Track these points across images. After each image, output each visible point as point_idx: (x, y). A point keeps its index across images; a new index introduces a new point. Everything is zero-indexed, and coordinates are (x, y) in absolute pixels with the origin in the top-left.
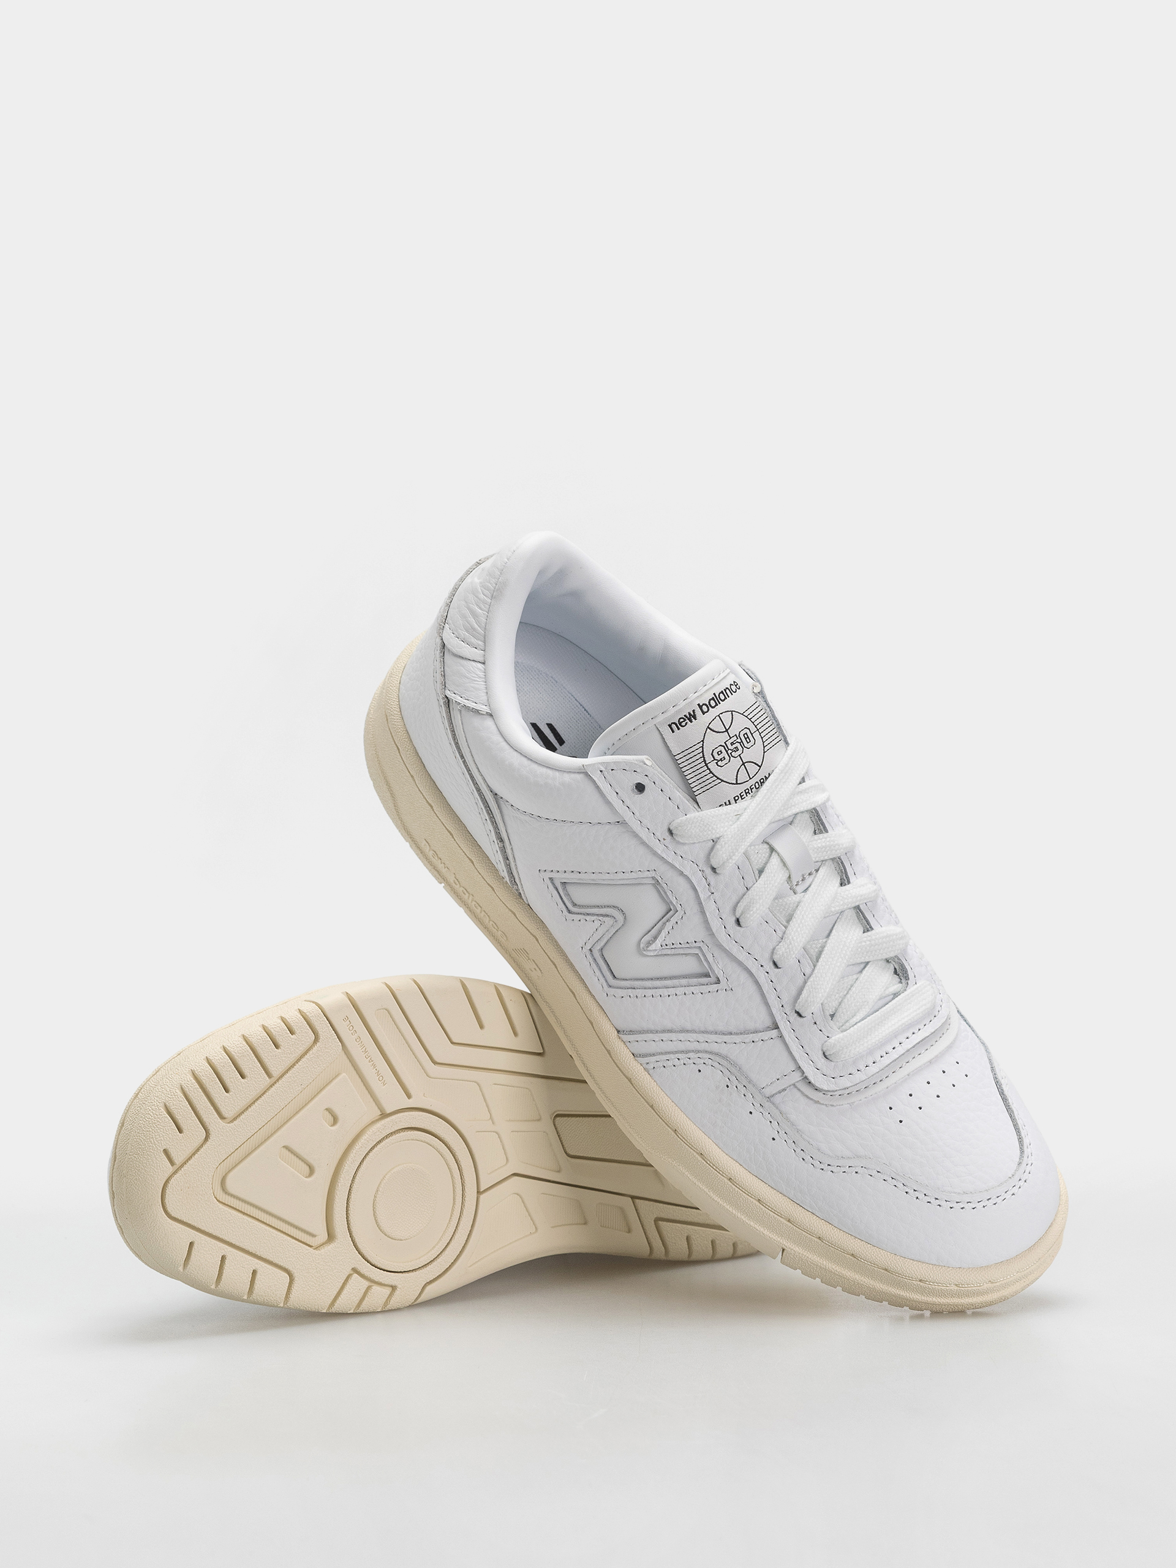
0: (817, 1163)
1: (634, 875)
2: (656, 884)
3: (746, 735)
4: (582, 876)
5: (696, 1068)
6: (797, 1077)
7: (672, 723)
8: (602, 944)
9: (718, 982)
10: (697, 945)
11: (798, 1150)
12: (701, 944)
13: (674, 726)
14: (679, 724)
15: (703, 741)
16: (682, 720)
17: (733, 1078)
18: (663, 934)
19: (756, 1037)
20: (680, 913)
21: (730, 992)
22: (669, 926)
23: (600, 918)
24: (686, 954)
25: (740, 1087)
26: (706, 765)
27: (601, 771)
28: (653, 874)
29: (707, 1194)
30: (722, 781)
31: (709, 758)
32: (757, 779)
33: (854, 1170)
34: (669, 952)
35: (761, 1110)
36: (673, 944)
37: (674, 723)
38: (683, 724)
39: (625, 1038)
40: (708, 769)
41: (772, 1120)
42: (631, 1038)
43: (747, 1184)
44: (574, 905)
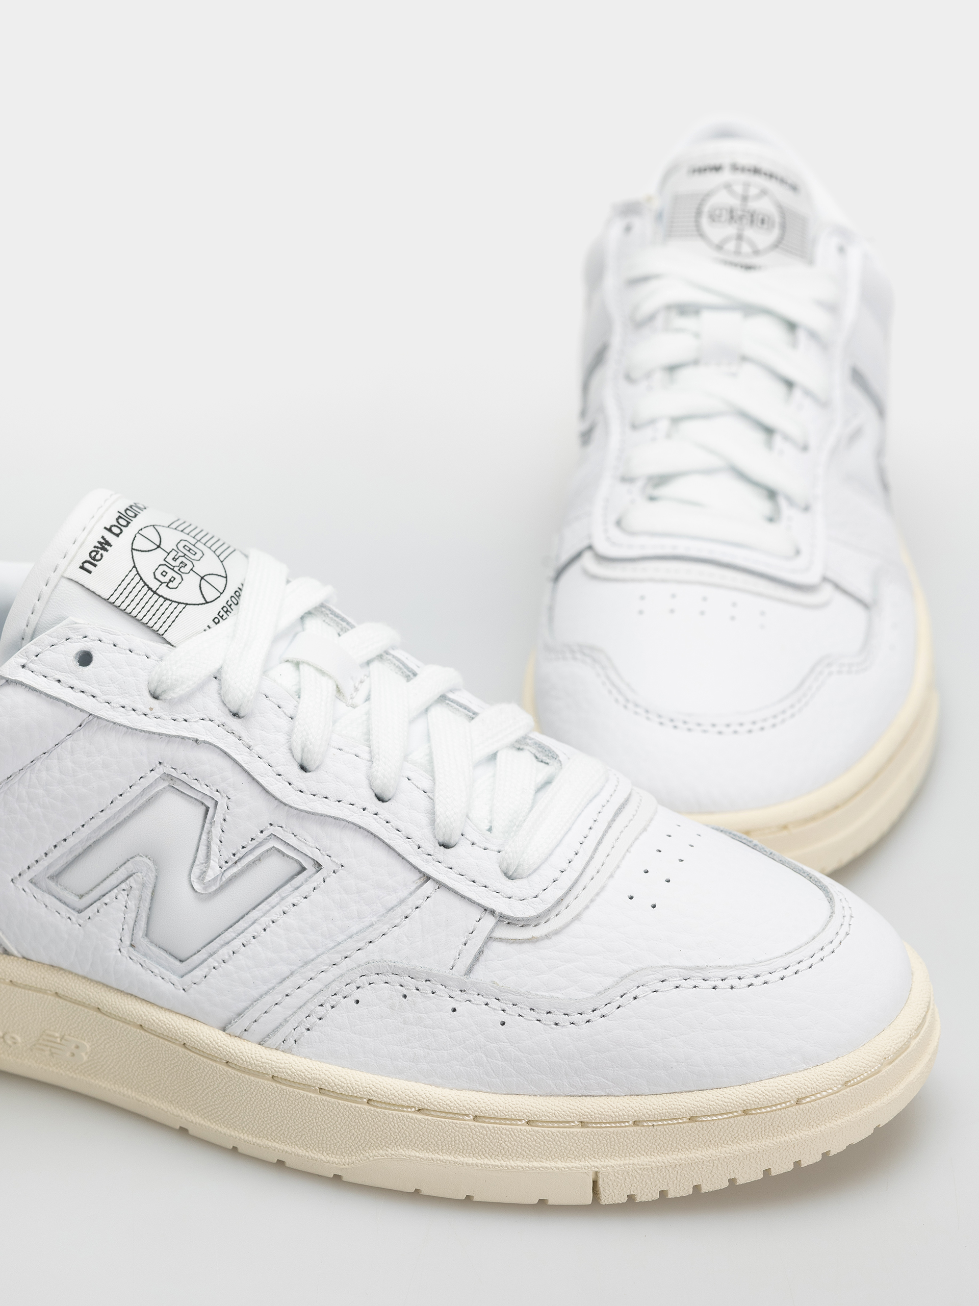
0: (576, 1018)
1: (137, 789)
2: (173, 783)
3: (186, 547)
4: (72, 841)
5: (350, 1001)
6: (490, 921)
7: (83, 563)
8: (142, 923)
9: (319, 866)
10: (266, 833)
11: (543, 1016)
12: (271, 830)
13: (87, 566)
14: (93, 560)
15: (134, 566)
16: (93, 554)
17: (406, 980)
18: (215, 848)
19: (406, 909)
20: (222, 802)
21: (341, 871)
22: (216, 831)
23: (123, 886)
24: (259, 859)
25: (422, 985)
26: (155, 593)
27: (23, 666)
28: (160, 770)
29: (455, 1163)
30: (187, 604)
31: (154, 585)
32: (230, 592)
33: (630, 996)
34: (235, 870)
35: (466, 996)
36: (234, 855)
37: (86, 562)
38: (98, 557)
39: (237, 1028)
40: (160, 596)
41: (487, 1000)
42: (245, 1022)
43: (501, 1108)
44: (81, 896)
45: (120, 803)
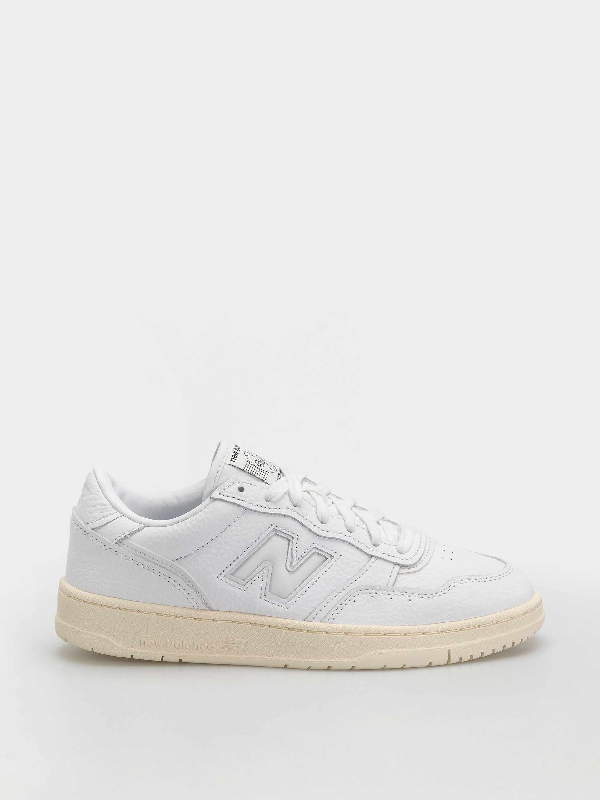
0: (435, 595)
1: (264, 535)
2: (277, 532)
4: (240, 558)
5: (352, 601)
6: (397, 568)
7: (231, 459)
8: (268, 586)
9: (332, 557)
10: (312, 547)
11: (424, 596)
12: (314, 546)
15: (248, 460)
16: (234, 456)
17: (371, 591)
18: (294, 553)
19: (366, 568)
20: (295, 537)
21: (341, 558)
22: (294, 548)
23: (261, 573)
24: (310, 557)
25: (377, 592)
26: (258, 468)
27: (220, 494)
28: (272, 527)
29: (399, 652)
30: (269, 472)
31: (256, 466)
33: (452, 586)
34: (302, 561)
35: (395, 593)
36: (301, 556)
39: (310, 618)
40: (260, 469)
41: (402, 594)
42: (313, 615)
43: (414, 629)
44: (244, 580)
45: (258, 541)
